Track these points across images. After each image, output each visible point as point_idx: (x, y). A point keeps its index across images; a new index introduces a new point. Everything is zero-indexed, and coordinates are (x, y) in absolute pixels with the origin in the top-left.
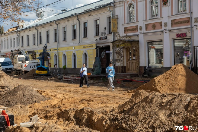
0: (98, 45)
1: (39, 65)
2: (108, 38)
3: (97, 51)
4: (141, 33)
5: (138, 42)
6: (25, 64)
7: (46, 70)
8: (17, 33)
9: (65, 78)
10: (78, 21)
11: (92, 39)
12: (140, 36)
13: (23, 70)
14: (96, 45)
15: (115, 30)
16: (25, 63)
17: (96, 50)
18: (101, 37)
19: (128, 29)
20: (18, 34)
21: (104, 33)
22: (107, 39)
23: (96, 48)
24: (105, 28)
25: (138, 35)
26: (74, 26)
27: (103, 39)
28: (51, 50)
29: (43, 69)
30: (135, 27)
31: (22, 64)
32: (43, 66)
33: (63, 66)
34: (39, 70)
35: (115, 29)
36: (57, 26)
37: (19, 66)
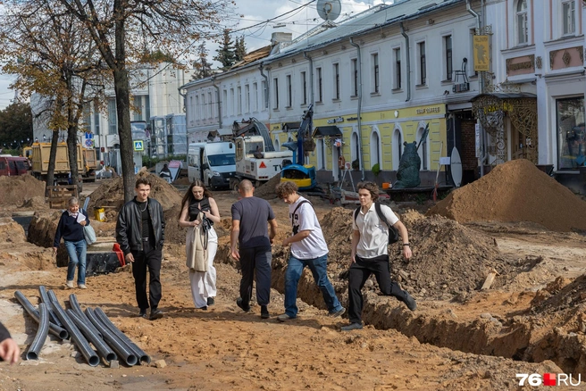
0: (451, 108)
1: (289, 162)
2: (471, 89)
3: (449, 123)
4: (540, 75)
5: (535, 99)
6: (262, 160)
7: (307, 177)
8: (261, 68)
9: (347, 198)
10: (404, 39)
11: (436, 90)
12: (538, 83)
13: (257, 178)
14: (447, 106)
15: (483, 67)
16: (263, 157)
17: (445, 121)
18: (456, 83)
19: (514, 62)
20: (265, 72)
21: (464, 72)
22: (468, 89)
23: (447, 115)
24: (465, 60)
25: (534, 82)
26: (397, 50)
27: (460, 92)
28: (345, 118)
29: (300, 175)
30: (528, 60)
31: (254, 160)
32: (297, 167)
33: (372, 166)
34: (289, 176)
35: (482, 64)
36: (356, 51)
37: (248, 167)
